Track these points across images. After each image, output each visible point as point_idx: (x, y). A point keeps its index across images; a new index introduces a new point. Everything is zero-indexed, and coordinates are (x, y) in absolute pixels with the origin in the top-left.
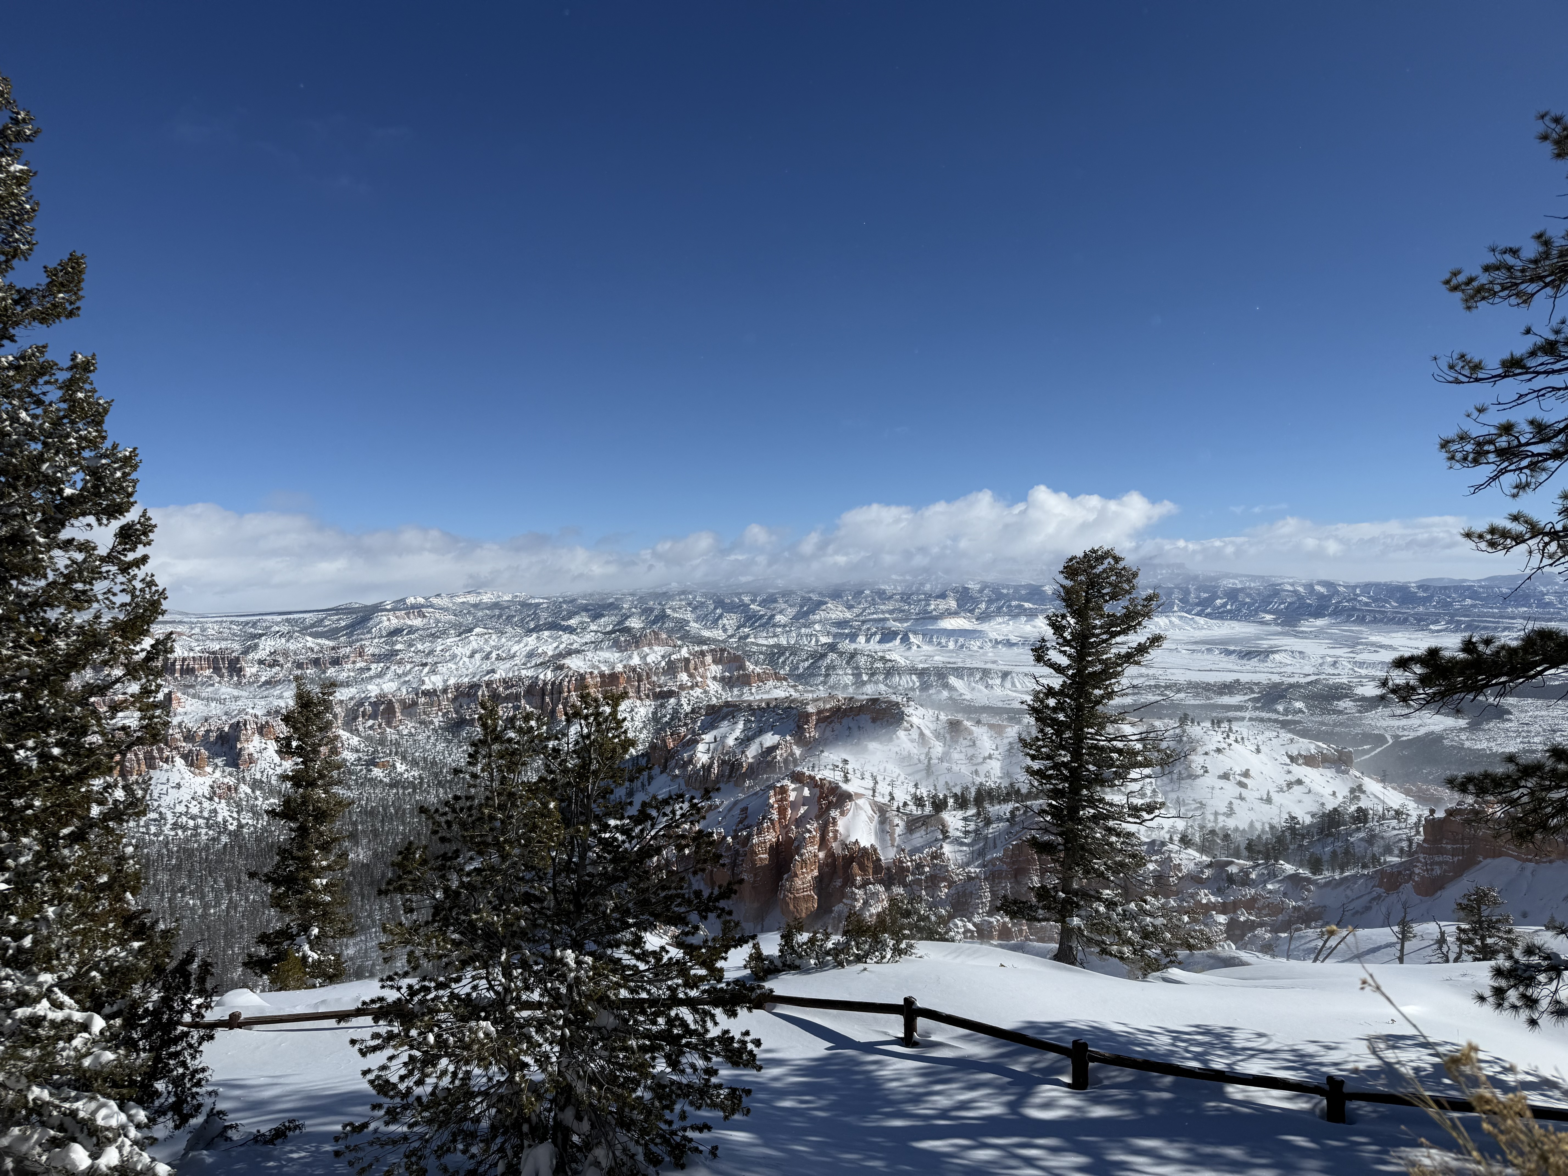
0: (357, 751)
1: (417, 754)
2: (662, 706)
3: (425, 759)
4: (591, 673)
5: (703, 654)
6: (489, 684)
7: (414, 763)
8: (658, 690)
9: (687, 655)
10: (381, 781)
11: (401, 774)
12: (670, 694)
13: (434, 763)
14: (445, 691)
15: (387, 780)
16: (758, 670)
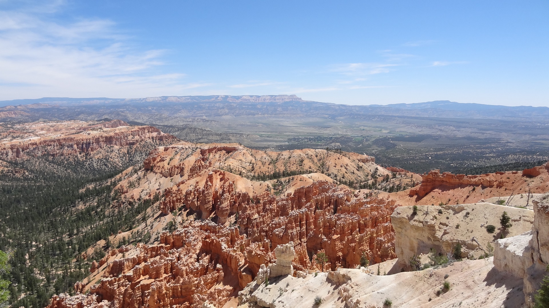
0: (7, 167)
1: (32, 168)
2: (131, 148)
3: (37, 170)
4: (102, 136)
5: (144, 129)
6: (59, 140)
7: (32, 171)
8: (128, 142)
9: (138, 129)
10: (19, 178)
11: (28, 176)
12: (133, 144)
13: (41, 172)
14: (40, 143)
15: (22, 178)
16: (165, 134)
